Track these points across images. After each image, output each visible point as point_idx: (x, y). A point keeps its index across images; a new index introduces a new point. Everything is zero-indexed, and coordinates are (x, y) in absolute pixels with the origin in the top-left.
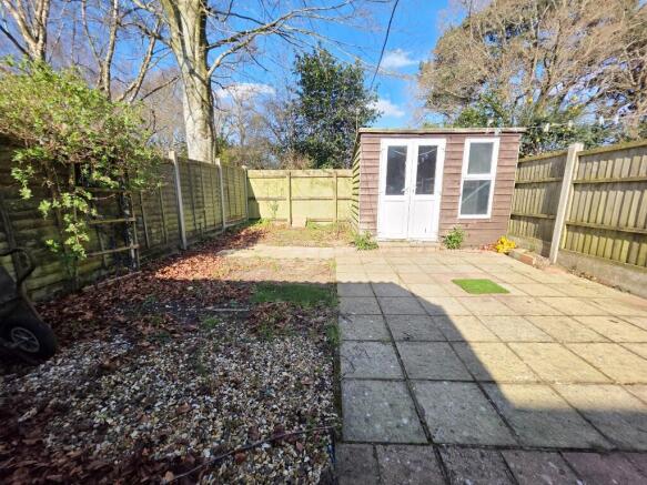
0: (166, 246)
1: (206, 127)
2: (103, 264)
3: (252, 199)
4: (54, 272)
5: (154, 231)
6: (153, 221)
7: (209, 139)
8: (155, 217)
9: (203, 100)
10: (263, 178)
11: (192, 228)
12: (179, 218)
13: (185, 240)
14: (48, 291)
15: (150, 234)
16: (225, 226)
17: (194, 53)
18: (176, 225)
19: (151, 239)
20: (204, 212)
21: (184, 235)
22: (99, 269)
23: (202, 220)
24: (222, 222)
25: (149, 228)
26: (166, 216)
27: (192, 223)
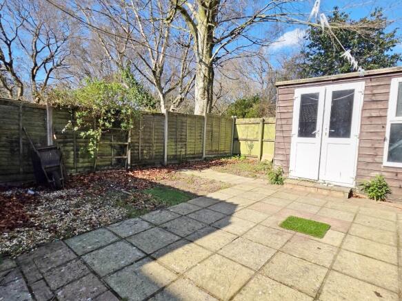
0: (152, 161)
1: (204, 92)
2: (111, 164)
3: (236, 139)
4: (89, 162)
5: (145, 152)
6: (146, 146)
7: (206, 100)
8: (147, 145)
9: (205, 76)
10: (245, 124)
11: (174, 153)
12: (164, 146)
13: (166, 160)
14: (84, 170)
15: (142, 153)
16: (204, 156)
17: (203, 50)
18: (161, 150)
19: (143, 156)
20: (185, 145)
21: (166, 157)
22: (109, 165)
23: (183, 150)
24: (202, 153)
25: (142, 150)
26: (155, 145)
27: (174, 151)
